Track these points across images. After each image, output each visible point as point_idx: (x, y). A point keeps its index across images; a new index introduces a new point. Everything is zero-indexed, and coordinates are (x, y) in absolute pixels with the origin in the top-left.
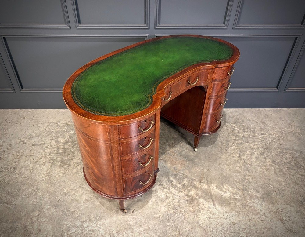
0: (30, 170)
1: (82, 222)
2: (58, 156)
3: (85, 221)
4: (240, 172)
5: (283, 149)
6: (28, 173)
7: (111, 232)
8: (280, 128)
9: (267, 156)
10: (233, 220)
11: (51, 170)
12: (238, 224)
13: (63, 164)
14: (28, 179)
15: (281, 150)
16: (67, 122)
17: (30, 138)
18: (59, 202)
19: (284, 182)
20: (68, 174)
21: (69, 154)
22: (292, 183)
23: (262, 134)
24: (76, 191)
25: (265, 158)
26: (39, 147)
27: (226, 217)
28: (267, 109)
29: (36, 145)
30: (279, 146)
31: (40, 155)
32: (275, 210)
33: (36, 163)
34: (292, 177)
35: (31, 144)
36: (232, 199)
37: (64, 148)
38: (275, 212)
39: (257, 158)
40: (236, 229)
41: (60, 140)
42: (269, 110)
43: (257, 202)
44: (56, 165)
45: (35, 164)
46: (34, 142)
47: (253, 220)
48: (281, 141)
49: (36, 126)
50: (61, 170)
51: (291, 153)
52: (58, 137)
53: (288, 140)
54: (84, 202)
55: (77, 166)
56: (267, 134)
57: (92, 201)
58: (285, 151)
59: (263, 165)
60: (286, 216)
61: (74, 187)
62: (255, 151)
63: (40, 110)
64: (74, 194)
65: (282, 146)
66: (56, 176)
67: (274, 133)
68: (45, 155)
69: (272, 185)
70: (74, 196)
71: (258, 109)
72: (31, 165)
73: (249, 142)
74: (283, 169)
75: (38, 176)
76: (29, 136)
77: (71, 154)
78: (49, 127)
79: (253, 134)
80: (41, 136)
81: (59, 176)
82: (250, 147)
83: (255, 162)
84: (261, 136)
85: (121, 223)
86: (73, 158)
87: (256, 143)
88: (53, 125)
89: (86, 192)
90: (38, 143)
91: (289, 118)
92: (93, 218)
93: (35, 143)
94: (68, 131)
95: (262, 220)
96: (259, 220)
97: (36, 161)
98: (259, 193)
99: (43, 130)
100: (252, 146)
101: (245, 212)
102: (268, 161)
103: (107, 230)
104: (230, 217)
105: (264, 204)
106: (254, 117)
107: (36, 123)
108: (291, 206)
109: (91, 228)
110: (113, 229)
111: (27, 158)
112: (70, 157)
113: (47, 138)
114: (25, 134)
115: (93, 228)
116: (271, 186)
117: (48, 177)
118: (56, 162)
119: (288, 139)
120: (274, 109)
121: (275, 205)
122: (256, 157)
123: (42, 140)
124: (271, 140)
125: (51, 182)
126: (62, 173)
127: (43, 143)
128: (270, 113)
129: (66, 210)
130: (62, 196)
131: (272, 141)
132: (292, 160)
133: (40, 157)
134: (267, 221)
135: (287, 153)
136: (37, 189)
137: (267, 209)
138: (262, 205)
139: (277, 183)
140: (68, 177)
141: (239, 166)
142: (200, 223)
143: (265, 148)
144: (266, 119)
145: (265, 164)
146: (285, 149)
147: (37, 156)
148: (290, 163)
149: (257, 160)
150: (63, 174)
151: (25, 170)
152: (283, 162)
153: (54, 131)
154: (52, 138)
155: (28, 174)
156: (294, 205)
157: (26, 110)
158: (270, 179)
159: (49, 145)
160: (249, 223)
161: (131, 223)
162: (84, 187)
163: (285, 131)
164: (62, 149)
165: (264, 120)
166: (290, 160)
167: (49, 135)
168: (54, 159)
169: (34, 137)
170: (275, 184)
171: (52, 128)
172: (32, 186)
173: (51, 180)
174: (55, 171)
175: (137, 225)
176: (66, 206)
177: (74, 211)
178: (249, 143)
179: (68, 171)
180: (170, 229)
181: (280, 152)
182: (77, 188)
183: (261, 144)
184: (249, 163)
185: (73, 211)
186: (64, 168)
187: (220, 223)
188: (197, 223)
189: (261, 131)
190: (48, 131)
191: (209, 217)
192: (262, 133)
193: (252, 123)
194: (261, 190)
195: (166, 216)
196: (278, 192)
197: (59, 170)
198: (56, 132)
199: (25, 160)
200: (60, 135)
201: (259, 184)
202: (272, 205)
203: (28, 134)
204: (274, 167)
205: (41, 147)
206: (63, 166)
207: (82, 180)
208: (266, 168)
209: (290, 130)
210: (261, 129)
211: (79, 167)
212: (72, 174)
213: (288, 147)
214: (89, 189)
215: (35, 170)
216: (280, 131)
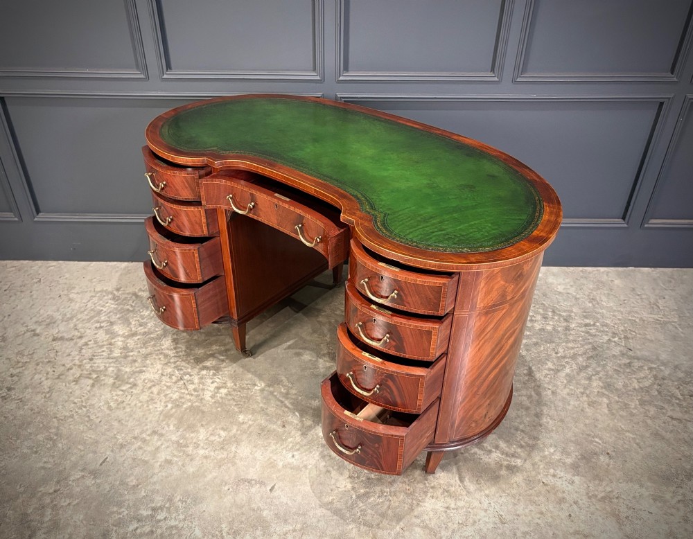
0: (43, 393)
1: (154, 509)
2: (110, 363)
3: (161, 508)
4: (527, 409)
5: (634, 358)
6: (39, 400)
7: (217, 533)
8: (629, 313)
9: (594, 373)
10: (501, 513)
11: (92, 393)
12: (512, 521)
13: (119, 381)
14: (39, 413)
15: (628, 361)
16: (137, 291)
17: (48, 325)
18: (105, 463)
19: (628, 431)
20: (129, 404)
21: (135, 361)
22: (647, 435)
23: (586, 325)
24: (144, 441)
25: (589, 379)
26: (68, 343)
27: (485, 505)
28: (602, 269)
29: (62, 339)
30: (625, 352)
31: (68, 362)
32: (603, 494)
33: (58, 378)
34: (649, 422)
35: (51, 338)
36: (504, 468)
37: (125, 348)
38: (603, 499)
39: (570, 378)
40: (507, 532)
41: (117, 330)
42: (608, 272)
43: (562, 474)
44: (103, 382)
45: (56, 381)
46: (57, 333)
47: (549, 515)
48: (631, 341)
49: (64, 297)
50: (114, 394)
51: (651, 369)
52: (112, 324)
53: (646, 339)
54: (160, 466)
55: (150, 388)
56: (598, 324)
57: (180, 463)
58: (636, 364)
59: (582, 393)
60: (629, 508)
61: (141, 433)
62: (567, 363)
63: (76, 262)
64: (140, 448)
65: (630, 353)
66: (102, 408)
67: (616, 324)
68: (81, 361)
69: (601, 439)
70: (140, 452)
71: (581, 268)
72: (47, 384)
73: (554, 342)
74: (630, 403)
75: (60, 407)
76: (48, 319)
77: (139, 361)
78: (95, 300)
79: (565, 324)
80: (75, 320)
81: (110, 408)
82: (556, 353)
83: (565, 387)
84: (583, 329)
85: (243, 514)
86: (144, 369)
87: (570, 345)
88: (104, 296)
89: (166, 444)
90: (66, 336)
91: (653, 289)
92: (180, 500)
93: (60, 335)
94: (137, 309)
95: (570, 515)
96: (564, 515)
97: (59, 373)
98: (568, 454)
99: (80, 308)
100: (561, 350)
101: (531, 495)
102: (596, 384)
103: (209, 528)
104: (496, 507)
105: (577, 479)
106: (571, 286)
107: (66, 292)
108: (641, 486)
109: (173, 523)
110: (224, 526)
111: (38, 367)
112: (137, 368)
113: (87, 325)
114: (38, 315)
115: (177, 523)
116: (597, 440)
117: (84, 409)
118: (104, 378)
119: (648, 337)
120: (620, 269)
121: (604, 484)
122: (568, 375)
123: (76, 329)
124: (606, 338)
125: (90, 420)
126: (117, 400)
127: (79, 334)
128: (610, 279)
129: (118, 483)
130: (112, 451)
131: (609, 340)
132: (653, 384)
133: (68, 366)
134: (583, 518)
135: (642, 367)
136: (56, 435)
137: (583, 491)
138: (573, 482)
139: (613, 433)
140: (128, 410)
141: (526, 396)
142: (425, 517)
143: (592, 357)
144: (599, 292)
145: (588, 392)
146: (638, 359)
147: (63, 362)
148: (647, 390)
149: (569, 382)
150: (118, 404)
151: (32, 392)
152: (629, 388)
153: (105, 310)
154: (98, 325)
155: (38, 402)
156: (649, 484)
157: (45, 262)
158: (596, 424)
159: (90, 341)
160: (539, 522)
161: (265, 513)
162: (164, 432)
163: (641, 319)
164: (121, 349)
165: (595, 293)
166: (647, 383)
167: (92, 318)
168: (101, 371)
169: (59, 322)
170: (606, 436)
171: (101, 302)
172: (47, 428)
173: (89, 417)
174: (101, 396)
175: (279, 518)
176: (120, 473)
177: (138, 486)
178: (554, 344)
179: (129, 397)
180: (354, 530)
181: (625, 365)
182: (149, 435)
183: (582, 345)
184: (549, 389)
185: (134, 483)
186: (122, 391)
187: (471, 520)
188: (417, 517)
189: (586, 317)
190: (92, 310)
191: (446, 505)
192: (587, 321)
193: (564, 300)
194: (572, 448)
195: (347, 502)
196: (614, 454)
197: (109, 395)
198: (110, 312)
199: (34, 371)
200: (119, 318)
201: (570, 434)
202: (597, 482)
203: (46, 315)
204: (608, 397)
205: (72, 343)
206: (120, 386)
207: (159, 417)
208: (590, 400)
209: (653, 316)
210: (585, 312)
211: (155, 390)
212: (140, 404)
213: (647, 354)
214: (174, 438)
215: (54, 395)
216: (630, 318)
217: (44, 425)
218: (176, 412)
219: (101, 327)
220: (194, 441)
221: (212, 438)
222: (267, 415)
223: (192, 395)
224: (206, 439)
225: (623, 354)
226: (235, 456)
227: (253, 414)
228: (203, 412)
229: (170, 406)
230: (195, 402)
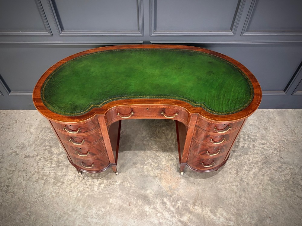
0: (23, 188)
2: (51, 170)
5: (283, 162)
8: (282, 136)
11: (44, 188)
13: (56, 180)
14: (22, 200)
15: (281, 165)
17: (22, 148)
19: (279, 205)
20: (61, 194)
21: (63, 169)
23: (263, 144)
24: (69, 215)
25: (263, 175)
28: (271, 110)
29: (29, 156)
30: (279, 159)
31: (33, 170)
33: (29, 179)
34: (288, 199)
35: (24, 156)
37: (58, 161)
39: (255, 175)
41: (54, 150)
42: (273, 112)
44: (49, 182)
45: (28, 181)
46: (27, 153)
48: (282, 152)
49: (28, 132)
50: (54, 188)
51: (290, 169)
52: (51, 147)
53: (289, 151)
55: (70, 184)
56: (268, 143)
58: (284, 166)
59: (260, 184)
61: (67, 210)
62: (254, 166)
63: (32, 110)
64: (67, 219)
65: (282, 160)
66: (49, 196)
68: (38, 170)
69: (267, 209)
70: (67, 221)
72: (24, 183)
73: (248, 154)
74: (281, 189)
75: (31, 196)
76: (22, 145)
77: (65, 169)
78: (43, 133)
79: (253, 143)
80: (34, 145)
81: (52, 196)
82: (249, 161)
83: (252, 180)
84: (261, 146)
86: (67, 173)
87: (255, 156)
88: (47, 131)
89: (79, 217)
90: (31, 155)
91: (293, 122)
93: (28, 154)
97: (29, 177)
99: (36, 138)
100: (251, 159)
102: (266, 178)
106: (256, 121)
107: (29, 129)
111: (19, 173)
112: (64, 173)
113: (40, 148)
114: (17, 143)
116: (265, 210)
117: (41, 198)
118: (49, 179)
120: (279, 110)
122: (254, 173)
124: (271, 151)
125: (44, 204)
126: (55, 192)
127: (36, 154)
128: (274, 116)
130: (55, 221)
131: (273, 152)
132: (291, 178)
133: (33, 173)
135: (286, 168)
136: (30, 212)
139: (272, 206)
140: (61, 197)
141: (235, 185)
143: (265, 163)
144: (269, 124)
145: (262, 183)
147: (30, 171)
148: (288, 181)
149: (254, 177)
150: (56, 194)
151: (18, 188)
152: (281, 180)
153: (47, 139)
155: (20, 193)
157: (18, 110)
158: (266, 201)
159: (42, 157)
162: (77, 209)
163: (287, 140)
164: (56, 162)
165: (267, 125)
166: (288, 177)
167: (42, 143)
168: (47, 175)
169: (27, 146)
171: (45, 134)
173: (44, 202)
174: (48, 190)
178: (248, 155)
179: (61, 190)
181: (279, 167)
182: (71, 212)
183: (261, 156)
184: (246, 182)
186: (58, 186)
189: (262, 139)
190: (42, 139)
192: (263, 141)
193: (253, 129)
196: (272, 218)
197: (52, 189)
198: (50, 140)
199: (18, 176)
200: (54, 144)
203: (20, 142)
204: (271, 186)
205: (33, 159)
206: (57, 183)
207: (75, 201)
208: (264, 188)
209: (293, 138)
210: (263, 136)
211: (72, 185)
212: (66, 194)
213: (289, 160)
214: (82, 213)
215: (28, 189)
216: (282, 139)
217: (24, 207)
218: (82, 198)
219: (46, 149)
220: (91, 214)
221: (99, 212)
222: (122, 199)
223: (89, 188)
224: (96, 213)
225: (279, 161)
226: (109, 223)
227: (116, 198)
228: (94, 198)
229: (79, 194)
230: (90, 192)
